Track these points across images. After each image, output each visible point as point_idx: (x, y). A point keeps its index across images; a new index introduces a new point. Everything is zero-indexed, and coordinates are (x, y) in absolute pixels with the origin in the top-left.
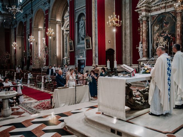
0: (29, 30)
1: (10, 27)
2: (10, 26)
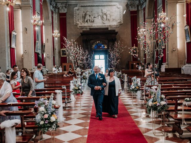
0: (162, 5)
1: (138, 8)
2: (138, 6)
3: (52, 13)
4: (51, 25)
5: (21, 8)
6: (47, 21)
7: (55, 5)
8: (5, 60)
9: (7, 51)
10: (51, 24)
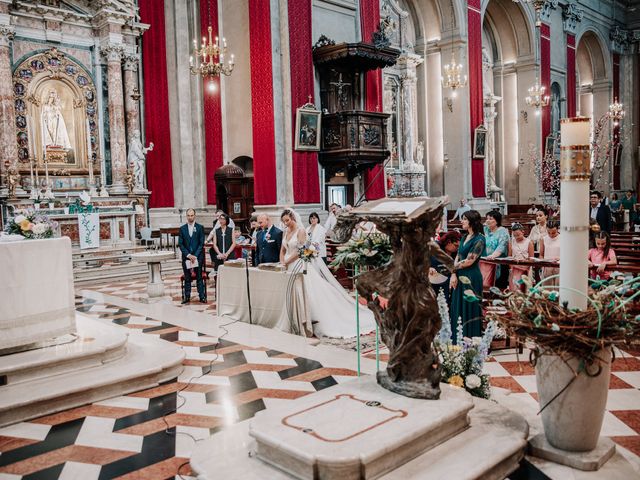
3: (616, 57)
4: (610, 91)
5: (516, 71)
6: (599, 81)
7: (626, 37)
8: (461, 182)
9: (464, 164)
10: (610, 87)
